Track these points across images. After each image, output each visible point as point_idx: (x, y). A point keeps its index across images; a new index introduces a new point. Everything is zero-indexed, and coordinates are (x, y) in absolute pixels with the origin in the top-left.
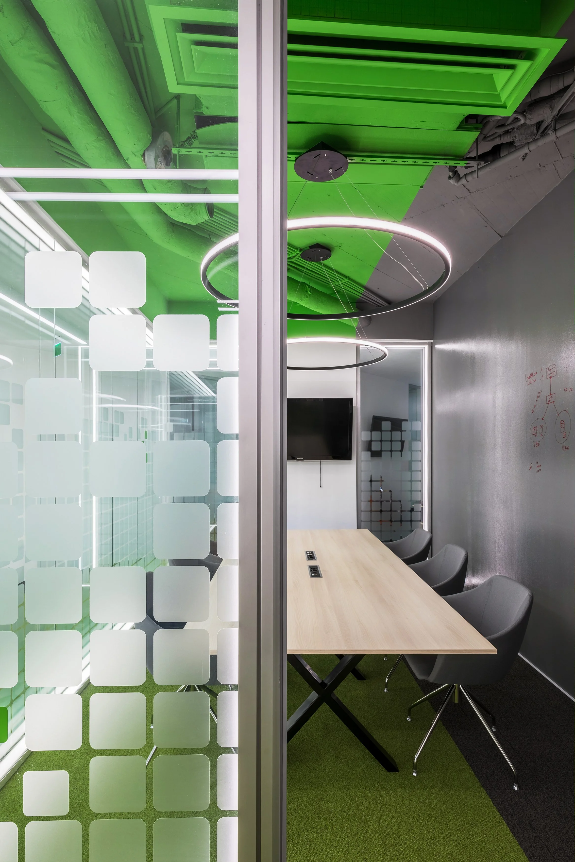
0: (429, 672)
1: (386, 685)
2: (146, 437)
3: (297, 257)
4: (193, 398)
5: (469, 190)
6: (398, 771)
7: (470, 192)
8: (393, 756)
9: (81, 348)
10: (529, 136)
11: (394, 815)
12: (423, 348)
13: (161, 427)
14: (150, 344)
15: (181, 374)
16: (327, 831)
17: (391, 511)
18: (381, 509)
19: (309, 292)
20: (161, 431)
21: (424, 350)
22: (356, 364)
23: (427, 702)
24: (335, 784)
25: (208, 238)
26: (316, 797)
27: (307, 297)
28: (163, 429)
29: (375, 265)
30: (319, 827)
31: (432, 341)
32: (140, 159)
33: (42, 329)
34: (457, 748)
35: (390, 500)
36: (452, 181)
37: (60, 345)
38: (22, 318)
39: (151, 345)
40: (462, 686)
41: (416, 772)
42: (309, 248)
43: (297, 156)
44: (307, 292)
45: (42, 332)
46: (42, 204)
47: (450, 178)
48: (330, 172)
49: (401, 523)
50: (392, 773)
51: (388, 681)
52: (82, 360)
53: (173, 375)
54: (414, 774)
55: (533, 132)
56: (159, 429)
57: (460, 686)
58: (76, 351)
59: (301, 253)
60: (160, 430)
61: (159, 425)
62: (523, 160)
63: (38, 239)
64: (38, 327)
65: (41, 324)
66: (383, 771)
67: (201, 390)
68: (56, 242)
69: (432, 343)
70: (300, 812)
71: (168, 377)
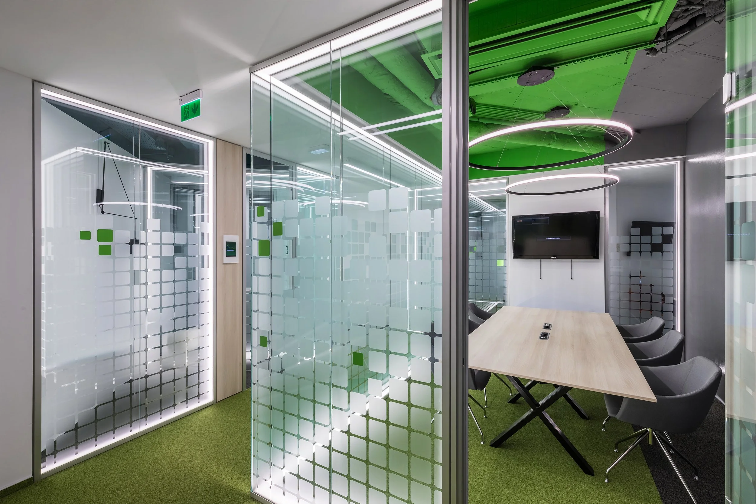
0: (616, 412)
1: (604, 426)
3: (543, 117)
4: (481, 213)
5: (685, 45)
6: (593, 475)
7: (686, 46)
8: (593, 467)
10: (718, 9)
11: (581, 495)
12: (676, 163)
16: (530, 487)
17: (651, 302)
18: (640, 300)
19: (556, 138)
21: (677, 165)
22: (604, 185)
23: (638, 445)
24: (543, 467)
25: (476, 121)
26: (528, 469)
27: (554, 142)
29: (613, 109)
30: (525, 483)
31: (685, 156)
32: (429, 100)
33: (385, 184)
34: (652, 479)
35: (650, 292)
36: (649, 56)
38: (376, 180)
40: (655, 433)
41: (607, 480)
42: (551, 111)
43: (519, 75)
44: (554, 138)
45: (385, 185)
47: (648, 54)
48: (543, 79)
49: (662, 313)
50: (588, 475)
51: (605, 423)
54: (606, 481)
55: (722, 5)
57: (654, 432)
59: (544, 115)
62: (720, 23)
64: (383, 183)
65: (385, 182)
66: (581, 472)
67: (486, 208)
69: (684, 158)
70: (515, 473)
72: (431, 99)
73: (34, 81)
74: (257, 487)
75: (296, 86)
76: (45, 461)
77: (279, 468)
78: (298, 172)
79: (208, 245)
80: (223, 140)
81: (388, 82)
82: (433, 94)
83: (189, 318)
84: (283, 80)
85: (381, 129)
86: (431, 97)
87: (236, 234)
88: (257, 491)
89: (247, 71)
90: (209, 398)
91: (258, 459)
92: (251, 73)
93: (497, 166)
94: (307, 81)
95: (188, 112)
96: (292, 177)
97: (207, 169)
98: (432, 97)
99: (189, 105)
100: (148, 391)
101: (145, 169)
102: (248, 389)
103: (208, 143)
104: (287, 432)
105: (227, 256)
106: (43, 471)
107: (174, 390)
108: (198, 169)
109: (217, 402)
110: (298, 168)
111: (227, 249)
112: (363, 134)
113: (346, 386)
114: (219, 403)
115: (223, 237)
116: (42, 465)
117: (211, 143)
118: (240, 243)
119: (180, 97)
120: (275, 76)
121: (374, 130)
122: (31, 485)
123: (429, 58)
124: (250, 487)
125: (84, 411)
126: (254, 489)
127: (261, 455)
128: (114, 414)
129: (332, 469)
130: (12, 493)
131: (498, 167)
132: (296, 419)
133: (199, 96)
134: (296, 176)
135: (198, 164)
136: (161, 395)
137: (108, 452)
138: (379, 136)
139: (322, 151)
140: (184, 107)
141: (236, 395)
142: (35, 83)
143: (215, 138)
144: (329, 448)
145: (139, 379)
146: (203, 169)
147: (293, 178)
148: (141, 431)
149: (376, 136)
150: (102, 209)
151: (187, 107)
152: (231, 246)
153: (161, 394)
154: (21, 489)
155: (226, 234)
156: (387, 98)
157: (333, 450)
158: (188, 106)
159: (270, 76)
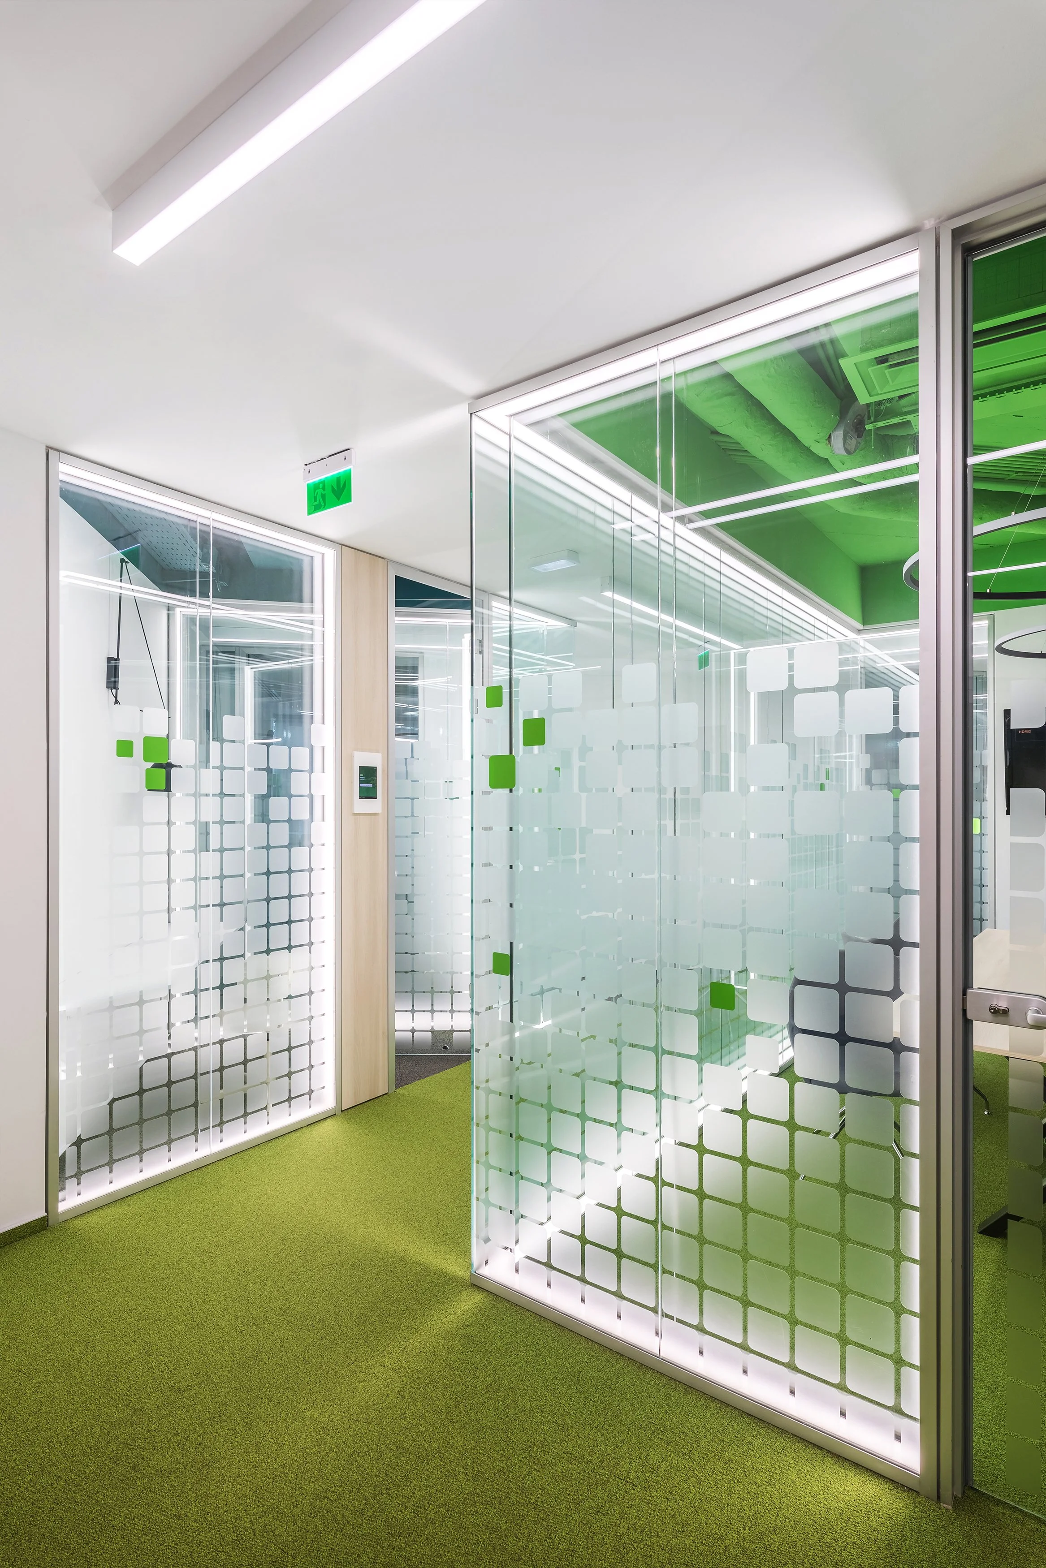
2: (827, 778)
9: (734, 653)
13: (851, 757)
14: (833, 637)
15: (886, 671)
20: (851, 763)
28: (854, 761)
37: (708, 652)
39: (835, 638)
46: (720, 526)
52: (735, 668)
53: (872, 674)
56: (847, 760)
58: (729, 655)
60: (849, 762)
61: (847, 753)
63: (703, 552)
65: (678, 629)
68: (722, 552)
71: (863, 676)
72: (830, 442)
73: (48, 448)
74: (487, 1262)
75: (554, 436)
76: (63, 1189)
77: (534, 1221)
78: (494, 614)
79: (324, 772)
80: (351, 548)
81: (735, 410)
82: (835, 430)
83: (293, 925)
84: (533, 425)
85: (707, 515)
86: (830, 437)
87: (378, 752)
88: (485, 1271)
89: (460, 412)
90: (327, 1101)
91: (488, 1203)
92: (471, 414)
93: (988, 591)
94: (577, 425)
95: (323, 496)
96: (483, 624)
97: (321, 610)
98: (832, 438)
99: (325, 481)
100: (225, 1071)
101: (171, 612)
102: (398, 1090)
103: (323, 554)
104: (556, 1149)
105: (360, 798)
106: (62, 1207)
107: (245, 1083)
108: (301, 611)
109: (342, 1111)
110: (494, 604)
111: (361, 782)
112: (668, 527)
113: (694, 1051)
114: (345, 1113)
115: (352, 757)
116: (61, 1195)
117: (330, 554)
118: (383, 771)
119: (306, 465)
120: (518, 417)
121: (694, 517)
122: (44, 1230)
123: (856, 364)
124: (471, 1265)
125: (92, 1107)
126: (479, 1267)
127: (495, 1196)
128: (141, 1122)
129: (662, 1222)
130: (17, 1241)
131: (990, 593)
132: (578, 1121)
133: (350, 463)
134: (489, 623)
135: (301, 600)
136: (222, 1091)
137: (160, 1186)
138: (702, 532)
139: (562, 564)
140: (314, 484)
141: (376, 1100)
142: (51, 451)
143: (337, 543)
144: (655, 1180)
145: (208, 1045)
146: (312, 611)
147: (484, 626)
148: (212, 1152)
149: (697, 530)
150: (116, 697)
151: (321, 486)
152: (368, 774)
153: (221, 1088)
154: (30, 1235)
155: (357, 750)
156: (716, 441)
157: (665, 1184)
158: (323, 482)
159: (508, 418)
